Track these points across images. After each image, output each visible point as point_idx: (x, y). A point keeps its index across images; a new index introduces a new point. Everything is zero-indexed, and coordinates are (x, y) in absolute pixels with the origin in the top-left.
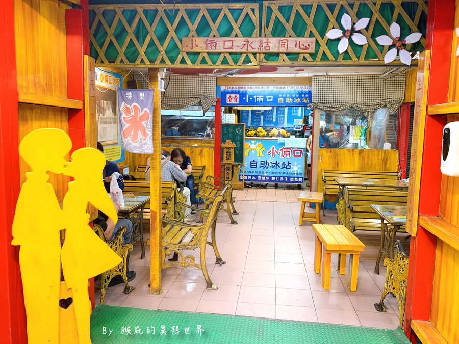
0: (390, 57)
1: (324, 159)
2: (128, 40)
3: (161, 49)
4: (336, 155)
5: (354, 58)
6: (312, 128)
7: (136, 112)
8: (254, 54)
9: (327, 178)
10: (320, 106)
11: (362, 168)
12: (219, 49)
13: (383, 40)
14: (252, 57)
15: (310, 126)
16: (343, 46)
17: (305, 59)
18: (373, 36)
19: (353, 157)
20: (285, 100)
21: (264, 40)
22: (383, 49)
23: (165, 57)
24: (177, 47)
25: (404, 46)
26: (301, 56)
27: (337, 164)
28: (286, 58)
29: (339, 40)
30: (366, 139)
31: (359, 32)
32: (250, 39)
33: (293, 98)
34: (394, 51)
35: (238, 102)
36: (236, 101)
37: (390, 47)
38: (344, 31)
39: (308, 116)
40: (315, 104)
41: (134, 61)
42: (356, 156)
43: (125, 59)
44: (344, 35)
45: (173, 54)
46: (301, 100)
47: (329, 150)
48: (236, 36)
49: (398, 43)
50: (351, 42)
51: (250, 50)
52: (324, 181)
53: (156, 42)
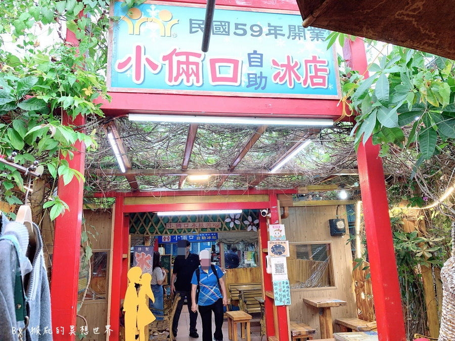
0: (249, 228)
1: (229, 277)
2: (141, 224)
3: (156, 228)
4: (236, 273)
5: (236, 229)
6: (218, 254)
7: (143, 256)
8: (197, 229)
9: (232, 290)
10: (223, 241)
11: (253, 280)
12: (183, 227)
13: (246, 223)
14: (196, 230)
15: (217, 252)
16: (232, 225)
17: (217, 230)
18: (243, 221)
19: (247, 273)
20: (201, 238)
21: (201, 223)
22: (247, 226)
23: (158, 231)
24: (163, 226)
25: (254, 225)
26: (216, 229)
27: (237, 279)
28: (210, 230)
29: (230, 222)
30: (255, 261)
31: (237, 219)
32: (195, 223)
33: (206, 236)
34: (250, 226)
35: (170, 241)
36: (168, 240)
37: (249, 225)
38: (232, 219)
39: (215, 246)
40: (220, 239)
41: (143, 233)
42: (249, 272)
43: (139, 233)
44: (232, 221)
45: (162, 230)
46: (211, 238)
47: (231, 270)
48: (189, 222)
49: (252, 224)
50: (235, 223)
51: (195, 227)
52: (230, 291)
53: (154, 225)
